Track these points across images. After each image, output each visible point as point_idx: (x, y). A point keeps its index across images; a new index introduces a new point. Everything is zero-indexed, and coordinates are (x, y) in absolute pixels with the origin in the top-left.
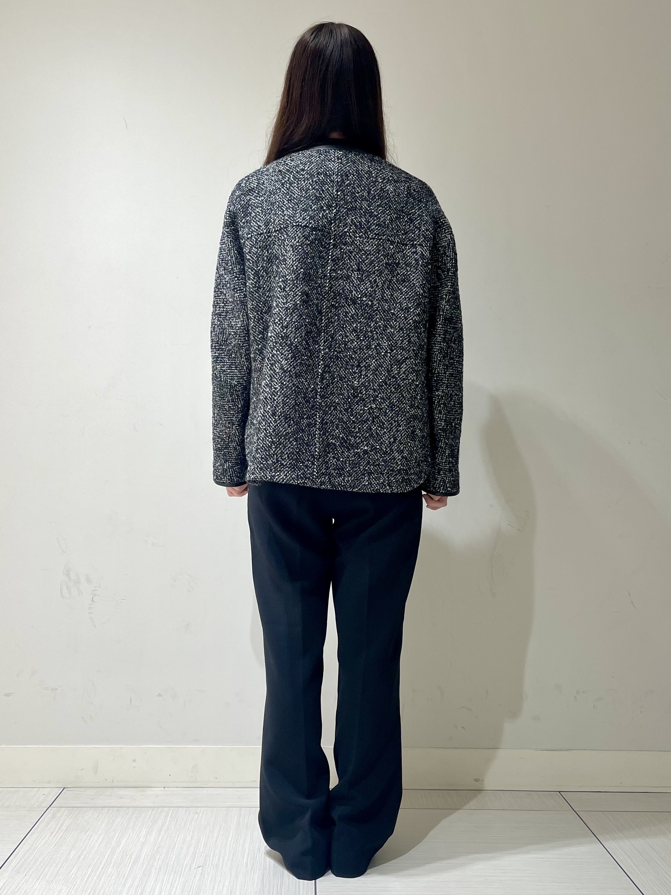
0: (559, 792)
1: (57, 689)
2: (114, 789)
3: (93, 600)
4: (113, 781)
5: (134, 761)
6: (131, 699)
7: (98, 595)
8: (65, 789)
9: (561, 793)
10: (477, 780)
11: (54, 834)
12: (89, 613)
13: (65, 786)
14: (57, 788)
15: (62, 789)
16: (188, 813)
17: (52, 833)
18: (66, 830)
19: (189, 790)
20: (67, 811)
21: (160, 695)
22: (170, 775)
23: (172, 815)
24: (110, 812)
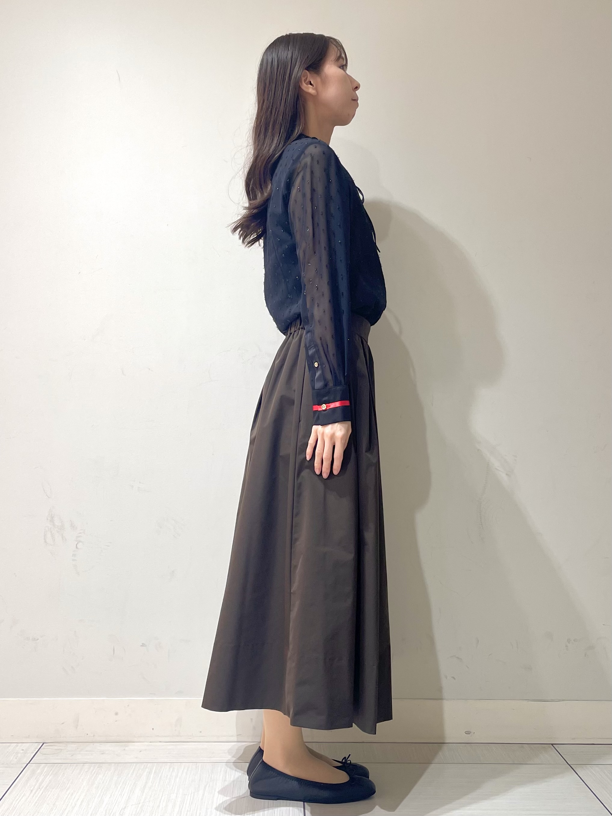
0: (552, 744)
1: (38, 639)
2: (95, 744)
3: (77, 547)
5: (117, 714)
6: (114, 649)
7: (82, 542)
8: (45, 744)
9: (554, 745)
10: (468, 733)
11: (34, 792)
12: (73, 560)
13: (44, 742)
14: (36, 743)
15: (42, 744)
16: (171, 769)
17: (32, 791)
18: (46, 788)
19: (173, 745)
20: (46, 769)
21: (143, 645)
22: (153, 729)
23: (155, 772)
24: (92, 768)
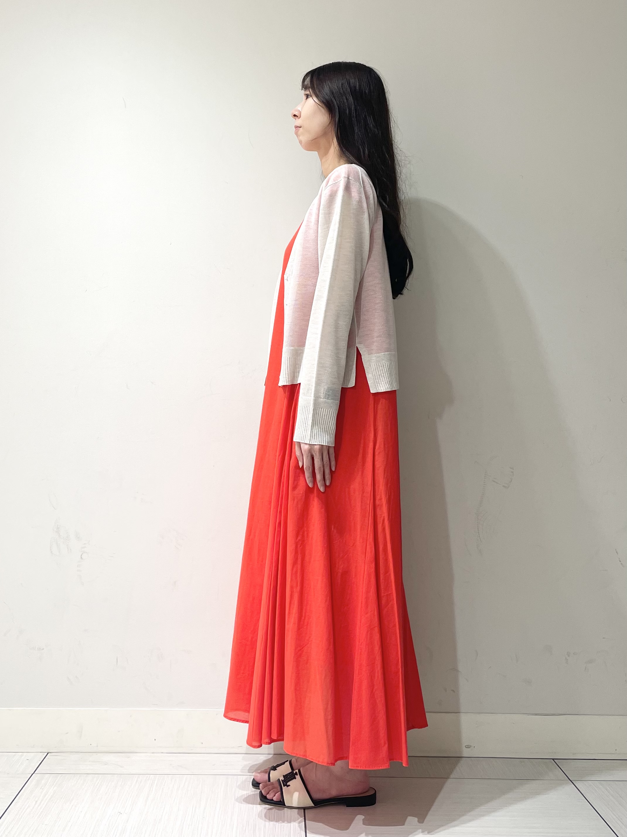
1: (43, 649)
2: (99, 754)
3: (81, 558)
4: (97, 746)
6: (117, 659)
7: (87, 553)
8: (48, 754)
9: (554, 760)
10: (468, 747)
12: (78, 571)
13: (49, 751)
14: (41, 752)
15: (46, 754)
16: (174, 781)
17: (36, 802)
18: (50, 799)
19: (175, 756)
20: (51, 778)
22: (155, 740)
23: (158, 783)
24: (96, 779)
